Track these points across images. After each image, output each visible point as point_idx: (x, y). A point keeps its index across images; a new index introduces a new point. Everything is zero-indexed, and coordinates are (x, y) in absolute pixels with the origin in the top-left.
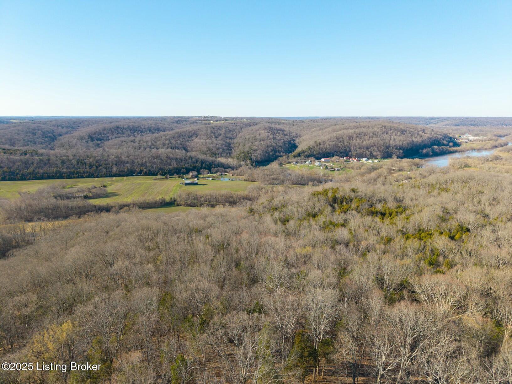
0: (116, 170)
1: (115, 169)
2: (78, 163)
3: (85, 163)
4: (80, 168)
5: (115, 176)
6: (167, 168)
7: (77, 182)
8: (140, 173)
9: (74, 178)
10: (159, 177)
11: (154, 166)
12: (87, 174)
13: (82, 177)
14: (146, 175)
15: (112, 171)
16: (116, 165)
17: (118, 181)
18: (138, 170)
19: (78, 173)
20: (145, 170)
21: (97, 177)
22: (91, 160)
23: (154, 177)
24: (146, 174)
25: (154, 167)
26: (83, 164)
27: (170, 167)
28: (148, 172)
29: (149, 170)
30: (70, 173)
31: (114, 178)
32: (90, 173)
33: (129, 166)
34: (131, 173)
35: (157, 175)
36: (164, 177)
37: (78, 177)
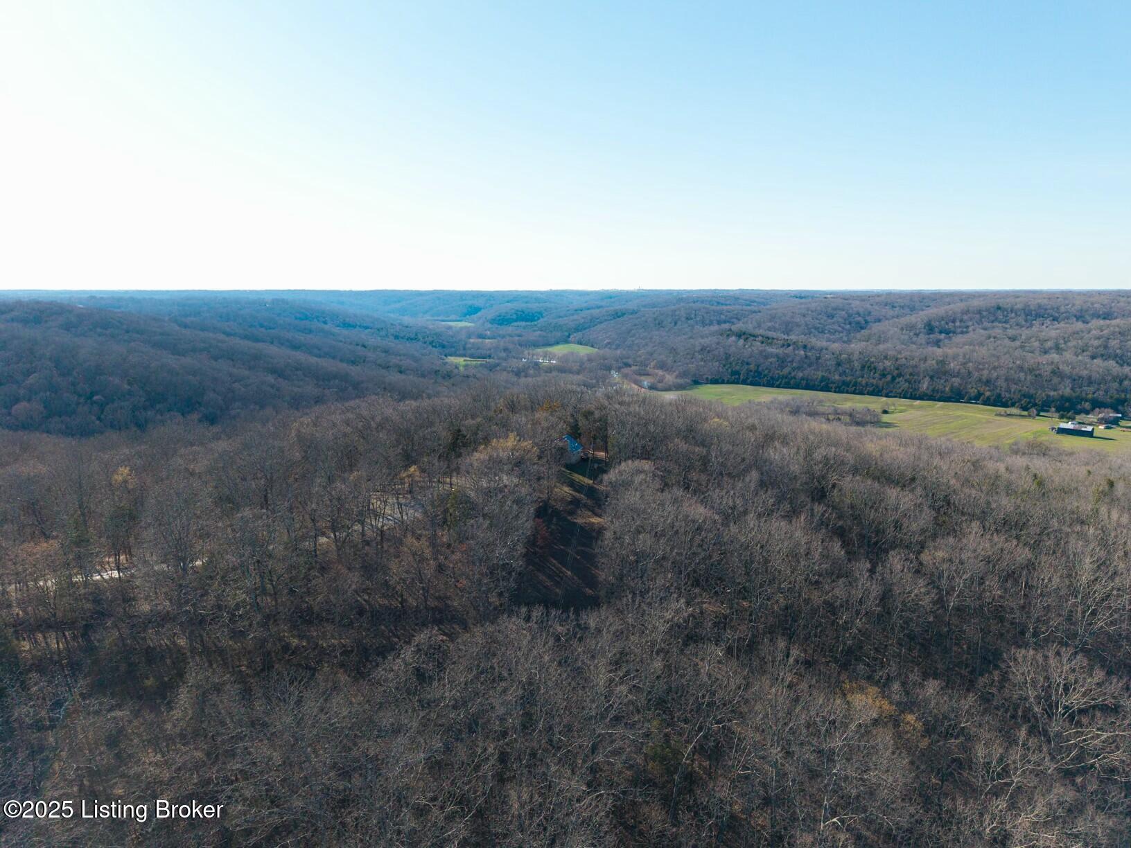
0: (928, 388)
1: (925, 386)
2: (863, 367)
3: (875, 368)
4: (863, 377)
5: (921, 398)
6: (1041, 395)
7: (846, 400)
8: (977, 399)
9: (847, 392)
10: (1014, 411)
11: (1013, 387)
12: (871, 389)
13: (861, 393)
14: (989, 405)
15: (919, 388)
16: (931, 377)
17: (920, 408)
18: (973, 392)
19: (855, 384)
20: (988, 394)
21: (887, 396)
22: (888, 363)
23: (1002, 410)
24: (987, 402)
25: (1013, 390)
26: (871, 370)
27: (1052, 393)
28: (992, 398)
29: (999, 395)
30: (844, 383)
31: (918, 402)
32: (877, 387)
33: (956, 381)
34: (956, 396)
35: (1013, 405)
36: (1025, 413)
37: (854, 393)
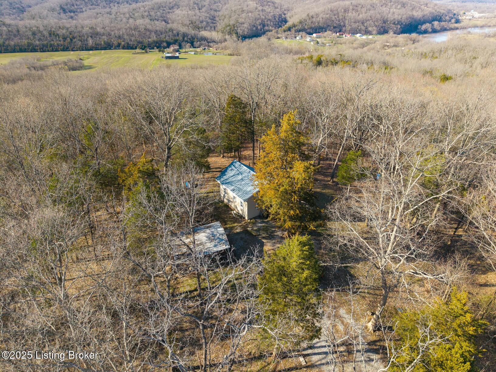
0: (92, 43)
1: (90, 42)
2: (50, 34)
3: (58, 35)
4: (53, 41)
5: (91, 49)
6: (146, 41)
7: (51, 56)
8: (118, 46)
9: (48, 51)
10: (138, 50)
11: (133, 39)
12: (62, 47)
13: (57, 50)
14: (125, 49)
15: (88, 44)
16: (91, 37)
17: (95, 55)
18: (116, 43)
19: (51, 46)
20: (123, 43)
21: (73, 51)
22: (64, 31)
23: (133, 51)
24: (124, 48)
25: (133, 40)
26: (56, 36)
27: (150, 40)
28: (126, 45)
29: (128, 43)
30: (43, 45)
31: (91, 52)
32: (65, 46)
33: (105, 38)
34: (108, 46)
35: (136, 48)
36: (144, 51)
37: (52, 51)
